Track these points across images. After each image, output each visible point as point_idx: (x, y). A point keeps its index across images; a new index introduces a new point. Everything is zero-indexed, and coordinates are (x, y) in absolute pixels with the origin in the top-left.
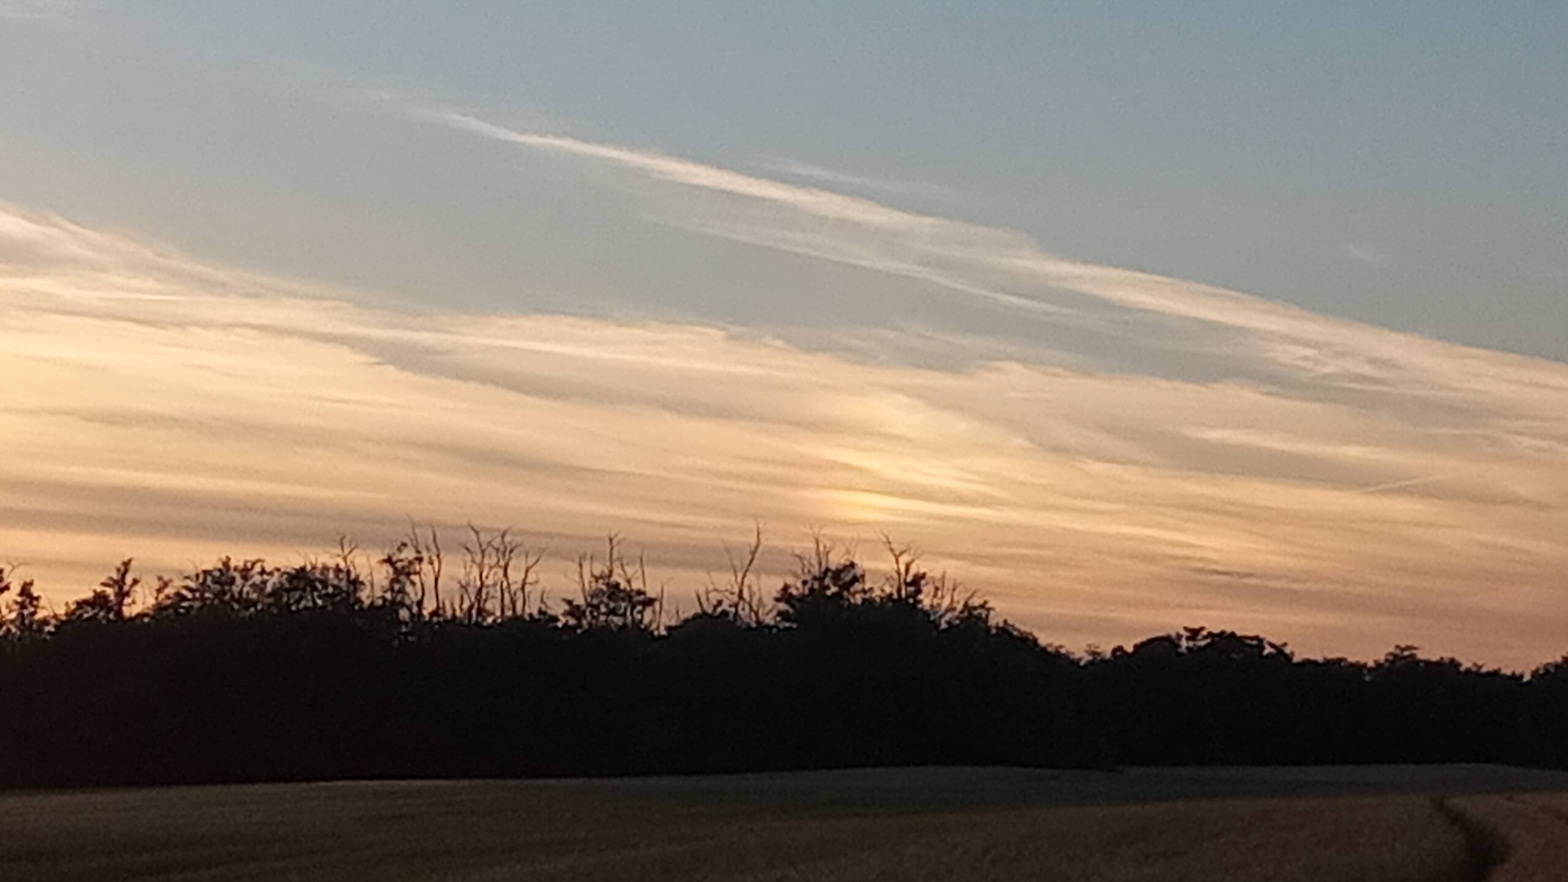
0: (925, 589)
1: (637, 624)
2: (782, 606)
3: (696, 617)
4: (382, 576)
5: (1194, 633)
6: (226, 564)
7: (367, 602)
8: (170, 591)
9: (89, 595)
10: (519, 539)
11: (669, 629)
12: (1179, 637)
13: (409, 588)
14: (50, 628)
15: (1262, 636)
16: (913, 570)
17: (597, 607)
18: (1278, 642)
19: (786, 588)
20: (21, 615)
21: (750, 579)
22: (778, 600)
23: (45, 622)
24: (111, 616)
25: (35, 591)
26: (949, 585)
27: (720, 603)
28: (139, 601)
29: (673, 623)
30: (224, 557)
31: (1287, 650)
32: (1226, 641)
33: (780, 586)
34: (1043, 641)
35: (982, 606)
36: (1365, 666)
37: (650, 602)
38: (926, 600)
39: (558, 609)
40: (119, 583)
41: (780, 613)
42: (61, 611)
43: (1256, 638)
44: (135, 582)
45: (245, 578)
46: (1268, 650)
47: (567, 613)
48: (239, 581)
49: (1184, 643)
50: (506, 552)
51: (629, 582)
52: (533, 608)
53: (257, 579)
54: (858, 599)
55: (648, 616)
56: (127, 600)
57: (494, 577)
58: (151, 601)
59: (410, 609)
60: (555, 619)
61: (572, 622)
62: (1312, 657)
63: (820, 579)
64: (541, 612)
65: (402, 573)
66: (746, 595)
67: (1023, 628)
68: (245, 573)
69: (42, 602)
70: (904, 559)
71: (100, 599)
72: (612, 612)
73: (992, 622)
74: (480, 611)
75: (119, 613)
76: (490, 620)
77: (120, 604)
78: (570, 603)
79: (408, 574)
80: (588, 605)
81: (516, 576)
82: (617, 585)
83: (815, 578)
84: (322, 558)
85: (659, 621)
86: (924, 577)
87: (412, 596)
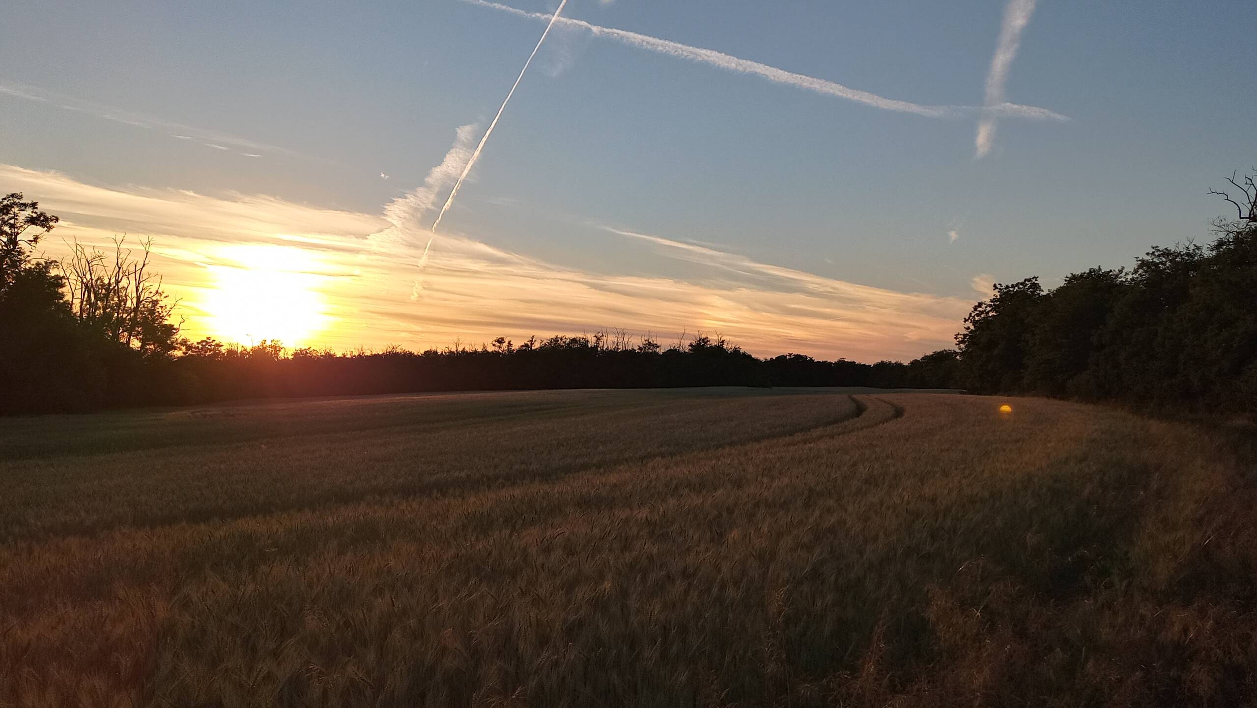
0: (725, 344)
1: (655, 352)
2: (690, 348)
3: (669, 350)
4: (594, 339)
5: (790, 355)
6: (557, 337)
7: (590, 346)
8: (543, 343)
9: (523, 344)
10: (627, 331)
11: (663, 353)
12: (787, 355)
13: (600, 343)
14: (515, 352)
15: (807, 355)
16: (722, 339)
17: (645, 348)
18: (811, 357)
19: (691, 343)
20: (508, 349)
21: (682, 341)
22: (689, 346)
23: (514, 350)
24: (529, 349)
25: (511, 343)
26: (730, 343)
27: (675, 346)
28: (536, 345)
29: (664, 351)
30: (556, 335)
31: (813, 359)
32: (798, 357)
33: (690, 343)
34: (753, 356)
35: (738, 348)
36: (832, 363)
37: (658, 347)
38: (725, 346)
39: (636, 348)
40: (531, 341)
41: (689, 349)
42: (517, 348)
43: (805, 356)
44: (535, 341)
45: (561, 340)
46: (808, 359)
47: (638, 349)
48: (560, 341)
49: (788, 357)
50: (624, 334)
51: (653, 342)
52: (630, 348)
53: (564, 340)
54: (709, 346)
55: (658, 349)
56: (533, 345)
57: (621, 340)
58: (539, 346)
59: (600, 348)
60: (635, 350)
61: (639, 351)
62: (819, 361)
63: (699, 341)
64: (632, 349)
65: (598, 339)
66: (681, 345)
67: (749, 353)
68: (561, 339)
69: (513, 345)
70: (720, 336)
71: (526, 345)
72: (649, 349)
73: (741, 352)
74: (618, 349)
75: (531, 348)
76: (620, 350)
77: (532, 346)
78: (639, 346)
79: (600, 339)
80: (644, 347)
81: (626, 340)
82: (650, 342)
83: (698, 341)
84: (579, 335)
85: (661, 351)
86: (724, 340)
87: (601, 345)
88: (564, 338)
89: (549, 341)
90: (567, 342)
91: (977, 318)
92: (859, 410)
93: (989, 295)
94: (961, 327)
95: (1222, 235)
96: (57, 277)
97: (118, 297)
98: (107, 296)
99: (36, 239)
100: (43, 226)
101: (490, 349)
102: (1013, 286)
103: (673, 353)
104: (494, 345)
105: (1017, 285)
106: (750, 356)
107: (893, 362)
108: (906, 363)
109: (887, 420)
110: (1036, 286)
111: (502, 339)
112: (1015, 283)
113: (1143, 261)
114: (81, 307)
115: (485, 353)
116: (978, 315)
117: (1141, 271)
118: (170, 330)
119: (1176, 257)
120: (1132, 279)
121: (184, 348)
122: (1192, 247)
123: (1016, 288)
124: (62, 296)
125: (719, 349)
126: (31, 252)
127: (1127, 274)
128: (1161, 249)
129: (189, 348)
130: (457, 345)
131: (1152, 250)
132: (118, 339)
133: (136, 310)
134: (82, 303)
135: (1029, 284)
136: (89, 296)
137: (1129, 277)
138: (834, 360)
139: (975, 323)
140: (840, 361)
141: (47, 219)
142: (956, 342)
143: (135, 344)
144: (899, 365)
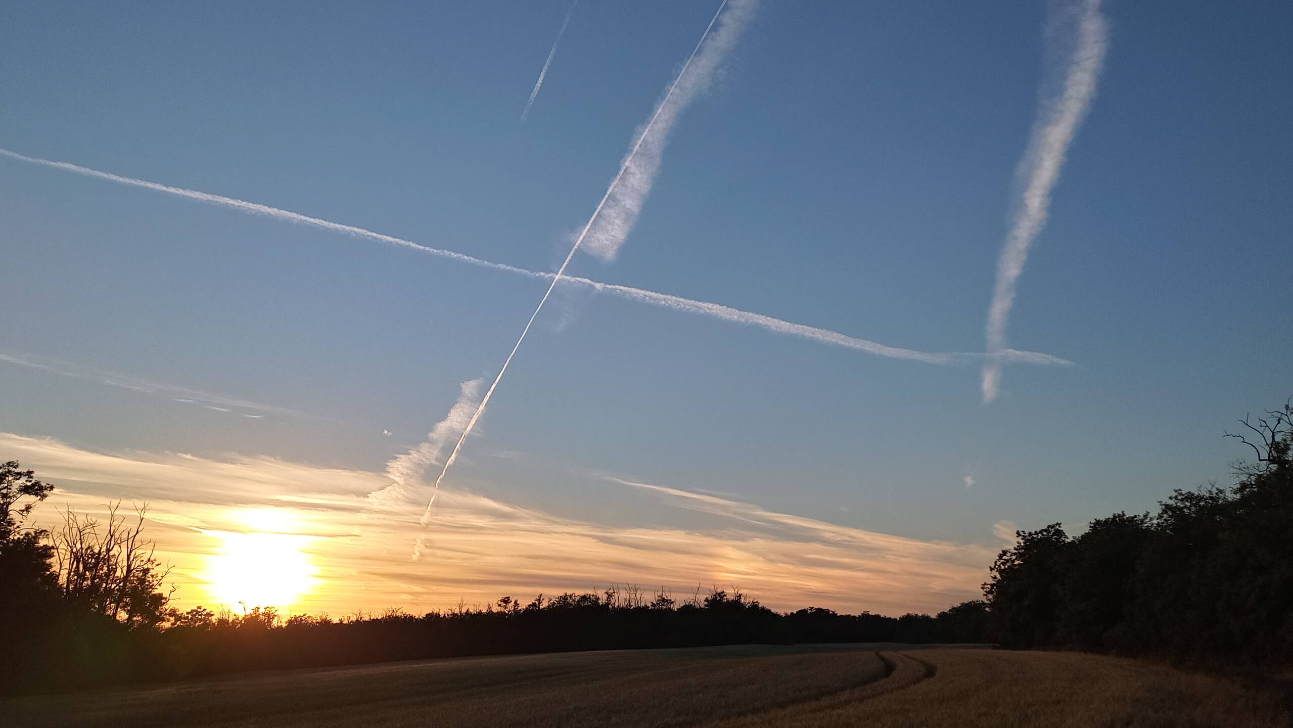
0: (742, 598)
1: (669, 608)
2: (706, 603)
3: (684, 606)
4: (605, 596)
5: (811, 608)
6: (566, 594)
7: (601, 604)
8: (552, 602)
9: (531, 603)
10: (639, 587)
11: (677, 609)
12: (808, 609)
13: (612, 600)
14: (521, 612)
15: (829, 609)
16: (739, 593)
17: (659, 604)
18: (833, 611)
19: (707, 598)
20: (515, 609)
21: (697, 596)
22: (705, 601)
23: (521, 610)
24: (537, 608)
25: (518, 603)
26: (748, 596)
27: (690, 602)
28: (544, 604)
29: (678, 607)
30: (565, 592)
31: (836, 613)
32: (820, 611)
33: (705, 598)
34: (773, 611)
35: (757, 602)
36: (856, 617)
37: (672, 603)
38: (742, 601)
39: (649, 605)
40: (539, 600)
41: (705, 605)
42: (524, 608)
43: (827, 609)
44: (543, 599)
45: (571, 598)
46: (831, 613)
47: (652, 606)
48: (569, 599)
49: (809, 611)
50: (636, 590)
51: (667, 597)
52: (643, 605)
53: (574, 598)
54: (725, 601)
55: (672, 605)
56: (541, 604)
57: (633, 596)
58: (547, 605)
59: (612, 605)
60: (649, 607)
61: (653, 608)
62: (842, 614)
63: (715, 595)
64: (645, 605)
65: (610, 596)
66: (697, 600)
67: (768, 608)
68: (571, 596)
69: (520, 605)
70: (736, 590)
71: (534, 604)
72: (663, 605)
73: (760, 606)
74: (630, 605)
75: (539, 608)
76: (632, 607)
77: (539, 605)
78: (652, 603)
79: (611, 596)
80: (657, 603)
81: (638, 596)
82: (664, 598)
83: (714, 595)
84: (590, 592)
85: (675, 607)
86: (741, 595)
87: (613, 601)
88: (574, 595)
89: (557, 600)
90: (576, 600)
91: (1003, 567)
92: (889, 669)
93: (1012, 543)
94: (988, 577)
95: (1244, 478)
96: (46, 548)
97: (108, 567)
98: (96, 565)
99: (28, 508)
100: (36, 495)
101: (495, 609)
102: (1036, 533)
103: (688, 609)
104: (500, 605)
105: (1041, 532)
106: (769, 611)
107: (920, 614)
108: (933, 616)
109: (917, 681)
110: (1059, 533)
111: (508, 598)
112: (1038, 531)
113: (1167, 506)
114: (68, 578)
115: (490, 614)
116: (1003, 564)
117: (1165, 516)
118: (159, 600)
119: (1200, 500)
120: (1158, 524)
121: (172, 619)
122: (1214, 491)
123: (1040, 535)
124: (50, 566)
125: (736, 604)
126: (21, 522)
127: (1151, 519)
128: (1183, 492)
129: (178, 618)
130: (461, 606)
131: (1175, 494)
132: (105, 611)
133: (126, 579)
134: (69, 574)
135: (1053, 530)
136: (78, 567)
137: (1155, 522)
138: (857, 613)
139: (1000, 572)
140: (863, 615)
141: (42, 489)
142: (983, 592)
143: (122, 616)
144: (926, 618)
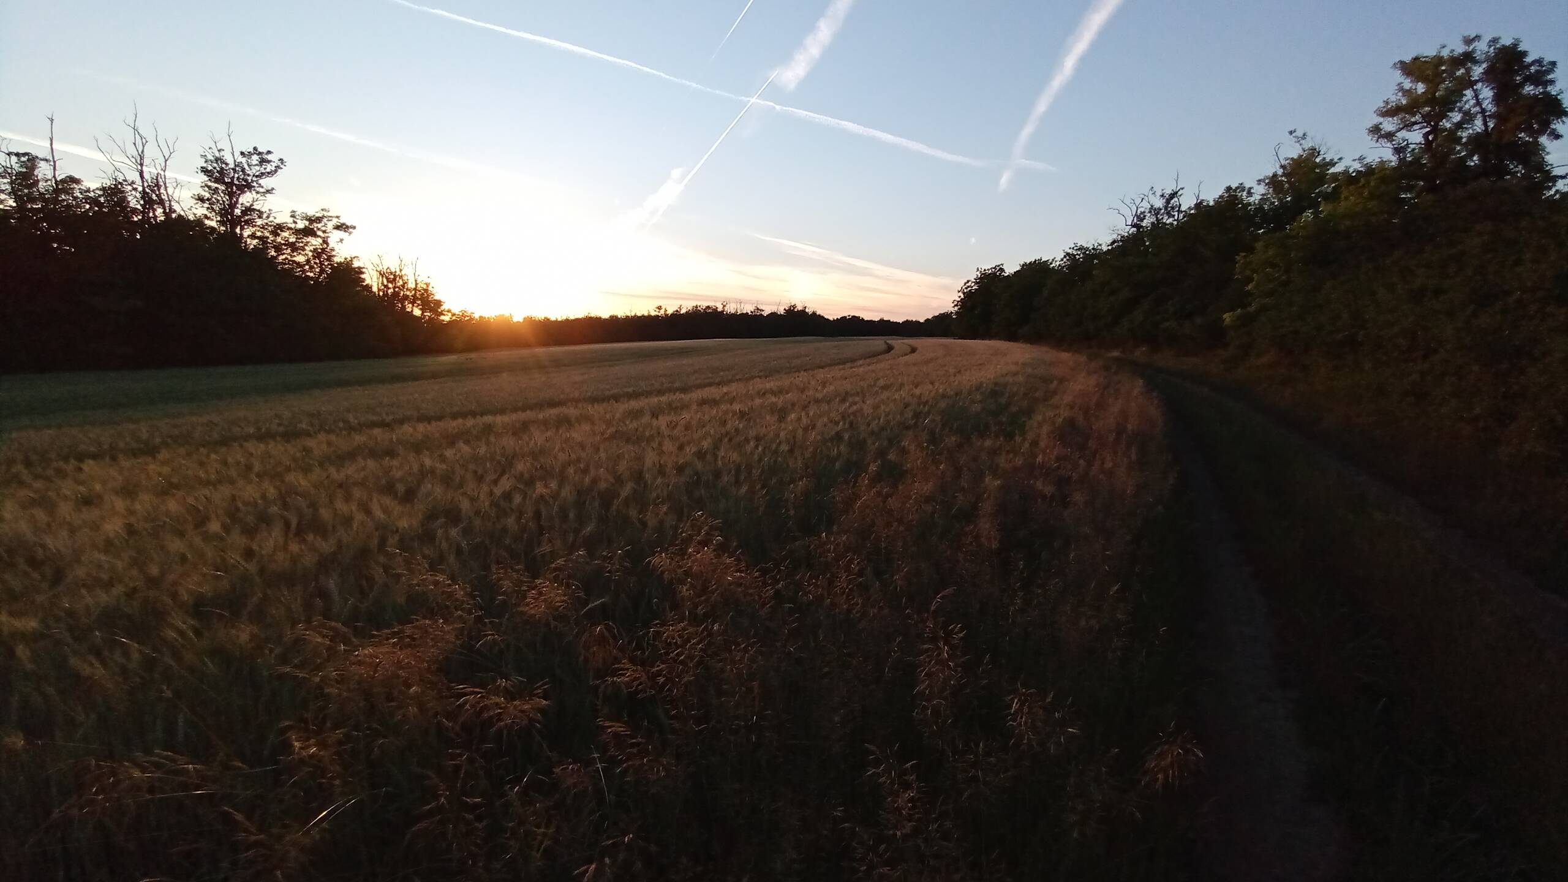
0: (807, 309)
1: (762, 314)
3: (771, 313)
4: (722, 307)
5: (849, 316)
7: (719, 312)
8: (688, 310)
9: (675, 310)
11: (767, 315)
12: (847, 317)
13: (725, 309)
14: (669, 316)
16: (805, 306)
18: (862, 317)
19: (785, 309)
20: (665, 314)
21: (779, 307)
22: (784, 311)
23: (668, 314)
24: (679, 314)
26: (810, 308)
27: (774, 311)
28: (683, 311)
30: (696, 304)
31: (864, 319)
34: (825, 317)
35: (815, 312)
36: (875, 321)
37: (763, 311)
39: (749, 312)
40: (680, 308)
41: (784, 313)
42: (671, 313)
43: (859, 317)
44: (683, 308)
45: (700, 307)
47: (751, 313)
51: (760, 308)
54: (796, 311)
56: (681, 311)
58: (685, 311)
59: (726, 312)
60: (749, 314)
62: (867, 320)
63: (790, 307)
64: (746, 313)
65: (724, 306)
66: (779, 310)
67: (822, 315)
69: (668, 311)
70: (803, 304)
71: (677, 311)
72: (758, 313)
73: (817, 314)
74: (737, 313)
78: (751, 311)
80: (754, 311)
81: (742, 307)
82: (758, 308)
84: (711, 304)
85: (765, 314)
86: (807, 307)
88: (702, 306)
89: (691, 308)
90: (703, 309)
91: (965, 291)
92: (890, 348)
93: (973, 276)
94: (957, 296)
95: (1115, 237)
96: (360, 268)
97: (403, 280)
98: (394, 279)
99: (341, 240)
100: (345, 231)
101: (653, 313)
102: (988, 270)
103: (773, 315)
104: (655, 311)
105: (991, 269)
106: (823, 317)
107: (914, 320)
108: (922, 321)
109: (906, 355)
110: (1002, 270)
111: (661, 306)
112: (989, 268)
113: (1068, 254)
114: (378, 288)
115: (649, 317)
116: (966, 288)
117: (1065, 259)
118: (438, 303)
119: (1087, 251)
120: (1059, 265)
121: (450, 314)
122: (1096, 245)
123: (990, 271)
124: (364, 280)
125: (803, 312)
126: (339, 250)
127: (1056, 261)
128: (1078, 245)
129: (454, 315)
130: (631, 311)
131: (1074, 246)
132: (405, 308)
133: (415, 289)
135: (998, 268)
137: (1058, 263)
138: (877, 319)
139: (964, 293)
140: (881, 319)
141: (347, 227)
142: (953, 305)
144: (918, 322)
